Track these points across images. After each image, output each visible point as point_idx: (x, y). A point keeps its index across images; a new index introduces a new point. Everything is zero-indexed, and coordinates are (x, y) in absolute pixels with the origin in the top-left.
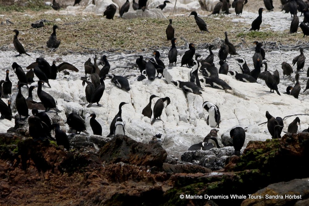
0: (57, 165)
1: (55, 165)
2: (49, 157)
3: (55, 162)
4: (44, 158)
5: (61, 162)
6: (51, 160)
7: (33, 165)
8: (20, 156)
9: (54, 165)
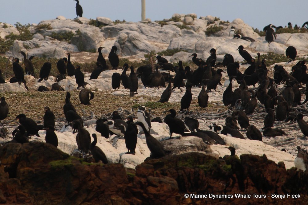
0: (280, 185)
1: (278, 185)
2: (269, 175)
3: (277, 182)
4: (265, 176)
5: (284, 182)
6: (273, 180)
7: (252, 186)
8: (235, 176)
9: (276, 186)
